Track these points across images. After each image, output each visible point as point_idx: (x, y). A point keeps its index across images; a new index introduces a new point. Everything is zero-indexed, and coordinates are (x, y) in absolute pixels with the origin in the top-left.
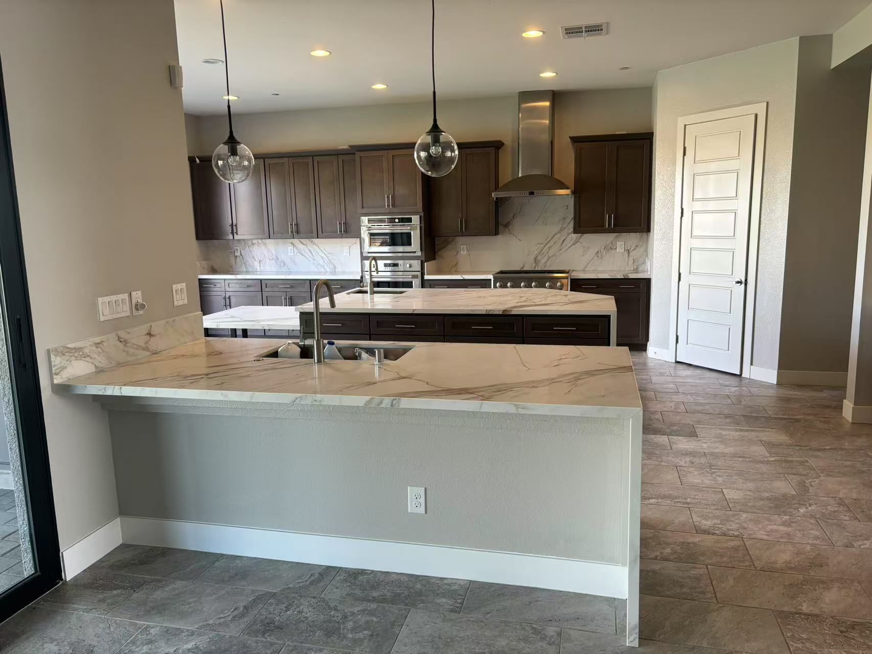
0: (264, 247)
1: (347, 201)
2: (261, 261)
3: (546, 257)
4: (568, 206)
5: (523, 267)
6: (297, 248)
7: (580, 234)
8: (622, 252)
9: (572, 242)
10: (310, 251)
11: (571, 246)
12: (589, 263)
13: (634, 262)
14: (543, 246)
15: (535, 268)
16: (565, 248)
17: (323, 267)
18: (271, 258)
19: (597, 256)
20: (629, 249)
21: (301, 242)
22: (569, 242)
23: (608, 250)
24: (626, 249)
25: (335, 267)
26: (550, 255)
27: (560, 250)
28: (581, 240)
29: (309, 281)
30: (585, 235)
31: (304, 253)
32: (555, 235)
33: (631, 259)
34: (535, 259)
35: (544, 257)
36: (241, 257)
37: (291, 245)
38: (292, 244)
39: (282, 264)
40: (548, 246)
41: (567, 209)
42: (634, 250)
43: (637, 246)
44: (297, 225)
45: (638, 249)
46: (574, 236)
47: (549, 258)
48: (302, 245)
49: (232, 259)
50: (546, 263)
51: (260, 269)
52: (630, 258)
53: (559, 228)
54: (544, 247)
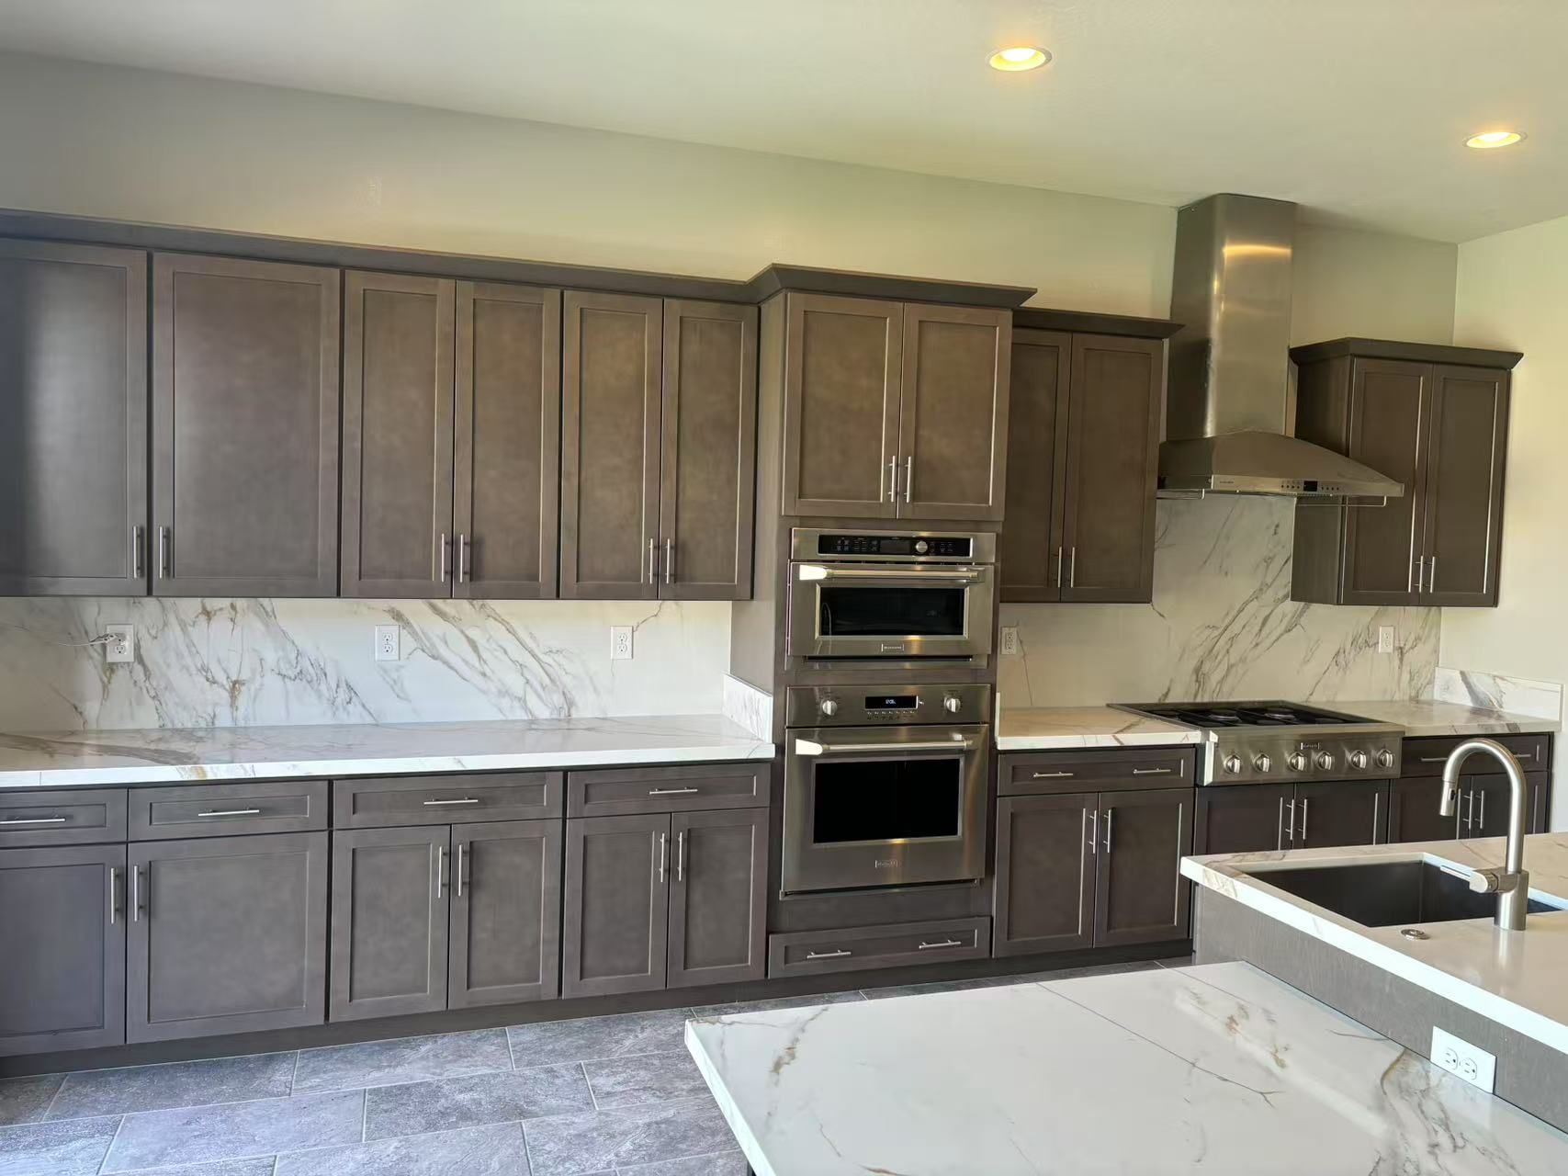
0: (258, 626)
1: (687, 469)
2: (242, 683)
3: (1224, 666)
4: (1277, 526)
5: (1167, 693)
6: (414, 634)
7: (1303, 604)
8: (1389, 654)
9: (1283, 627)
10: (473, 644)
11: (1282, 635)
12: (1317, 684)
13: (1411, 679)
14: (1217, 633)
15: (1196, 696)
16: (1268, 642)
17: (522, 701)
18: (292, 673)
19: (1337, 665)
20: (1402, 645)
21: (434, 608)
22: (1275, 626)
23: (1360, 649)
24: (1397, 645)
25: (571, 704)
26: (1232, 661)
27: (1257, 645)
28: (1303, 620)
29: (561, 774)
30: (1315, 607)
31: (443, 650)
32: (1246, 603)
33: (1406, 669)
34: (1197, 671)
35: (1220, 663)
36: (138, 668)
37: (388, 619)
38: (398, 616)
39: (343, 695)
40: (1227, 635)
41: (1275, 533)
42: (1412, 648)
43: (1418, 639)
44: (474, 544)
45: (1420, 645)
46: (1290, 606)
47: (1230, 667)
48: (438, 618)
49: (90, 674)
50: (1221, 682)
51: (235, 719)
52: (1404, 667)
53: (1257, 585)
54: (1221, 634)
